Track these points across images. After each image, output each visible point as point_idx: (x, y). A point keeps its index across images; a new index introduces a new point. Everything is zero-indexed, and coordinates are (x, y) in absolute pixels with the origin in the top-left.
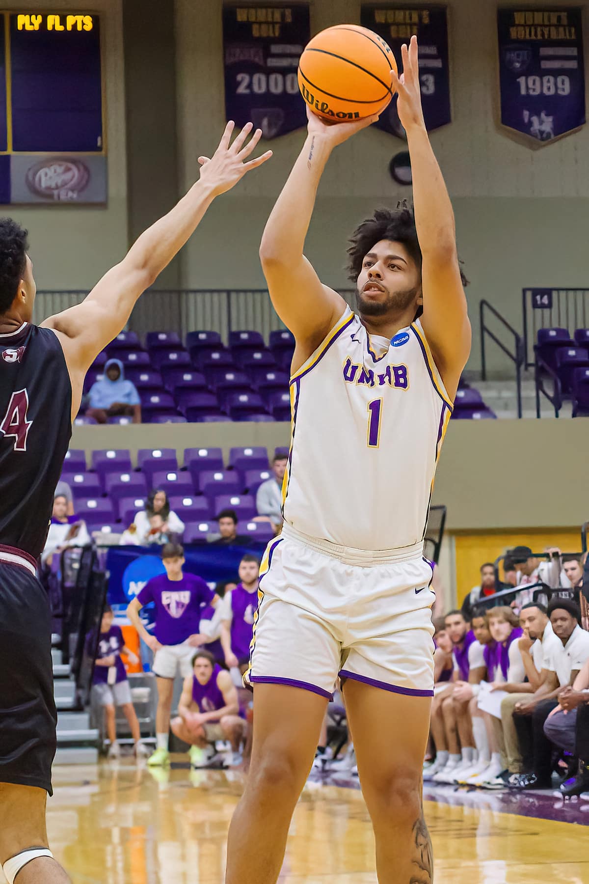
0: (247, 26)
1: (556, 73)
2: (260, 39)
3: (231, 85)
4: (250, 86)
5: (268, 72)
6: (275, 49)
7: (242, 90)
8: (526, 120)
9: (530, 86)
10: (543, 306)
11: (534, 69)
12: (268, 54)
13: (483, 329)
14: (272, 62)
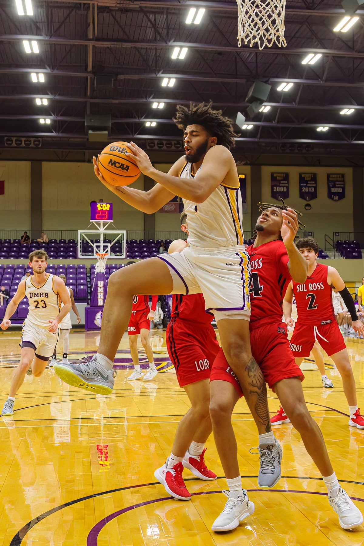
0: (276, 177)
1: (339, 187)
2: (279, 180)
3: (272, 189)
4: (276, 190)
5: (280, 187)
6: (281, 182)
7: (275, 190)
8: (333, 197)
9: (334, 190)
10: (337, 236)
11: (334, 186)
12: (280, 183)
13: (325, 240)
14: (281, 185)
